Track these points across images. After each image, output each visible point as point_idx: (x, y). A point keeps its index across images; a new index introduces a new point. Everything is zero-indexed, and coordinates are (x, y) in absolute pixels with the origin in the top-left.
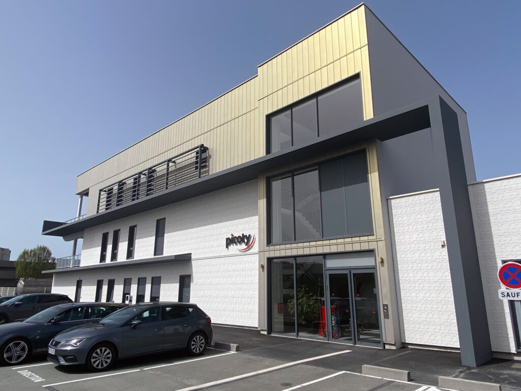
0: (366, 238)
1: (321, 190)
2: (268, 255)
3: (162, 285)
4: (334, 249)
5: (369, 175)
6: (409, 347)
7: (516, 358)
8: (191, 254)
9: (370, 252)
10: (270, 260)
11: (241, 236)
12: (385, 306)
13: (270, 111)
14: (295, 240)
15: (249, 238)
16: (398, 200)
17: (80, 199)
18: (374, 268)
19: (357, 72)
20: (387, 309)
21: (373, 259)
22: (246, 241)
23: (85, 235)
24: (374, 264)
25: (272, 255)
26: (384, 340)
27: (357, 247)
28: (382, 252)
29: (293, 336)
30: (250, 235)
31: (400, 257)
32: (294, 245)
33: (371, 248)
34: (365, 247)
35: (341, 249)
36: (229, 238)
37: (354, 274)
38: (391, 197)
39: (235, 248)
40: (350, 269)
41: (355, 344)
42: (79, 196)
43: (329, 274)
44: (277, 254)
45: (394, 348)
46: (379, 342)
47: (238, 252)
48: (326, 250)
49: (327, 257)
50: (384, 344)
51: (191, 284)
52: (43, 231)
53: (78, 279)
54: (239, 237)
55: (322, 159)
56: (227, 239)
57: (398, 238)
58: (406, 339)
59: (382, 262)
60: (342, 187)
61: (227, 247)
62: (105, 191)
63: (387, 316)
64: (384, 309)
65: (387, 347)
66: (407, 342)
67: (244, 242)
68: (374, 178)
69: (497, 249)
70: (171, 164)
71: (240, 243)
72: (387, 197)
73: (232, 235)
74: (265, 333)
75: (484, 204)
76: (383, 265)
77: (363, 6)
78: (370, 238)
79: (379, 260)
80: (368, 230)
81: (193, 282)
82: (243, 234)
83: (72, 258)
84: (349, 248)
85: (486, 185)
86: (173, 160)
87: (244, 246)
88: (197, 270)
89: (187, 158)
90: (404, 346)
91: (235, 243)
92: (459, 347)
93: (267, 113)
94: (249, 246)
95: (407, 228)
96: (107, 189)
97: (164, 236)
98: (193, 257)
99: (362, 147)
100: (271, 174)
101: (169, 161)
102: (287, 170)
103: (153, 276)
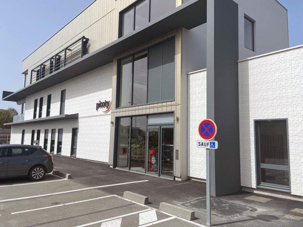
0: (170, 103)
2: (116, 115)
3: (63, 134)
4: (152, 111)
5: (176, 56)
6: (192, 179)
8: (78, 114)
9: (171, 113)
10: (117, 119)
12: (177, 151)
13: (122, 9)
14: (132, 104)
15: (109, 103)
17: (24, 77)
18: (174, 124)
20: (178, 154)
21: (173, 118)
23: (26, 101)
25: (119, 115)
26: (174, 174)
27: (165, 110)
28: (178, 114)
29: (127, 169)
30: (109, 101)
31: (193, 116)
33: (173, 110)
34: (169, 109)
35: (156, 111)
36: (98, 103)
37: (162, 128)
38: (190, 73)
40: (160, 125)
41: (159, 176)
42: (24, 75)
45: (180, 180)
47: (103, 113)
48: (148, 112)
49: (149, 116)
50: (175, 177)
52: (3, 98)
53: (23, 129)
54: (104, 102)
55: (149, 45)
56: (97, 104)
57: (192, 103)
58: (191, 174)
61: (97, 110)
62: (35, 71)
63: (177, 158)
64: (176, 153)
65: (176, 179)
66: (191, 176)
67: (106, 106)
68: (178, 58)
70: (67, 51)
71: (104, 107)
72: (187, 72)
73: (100, 101)
74: (112, 167)
76: (178, 123)
78: (173, 103)
79: (176, 119)
80: (172, 97)
81: (79, 132)
82: (105, 101)
83: (21, 115)
84: (160, 111)
86: (69, 48)
87: (106, 109)
88: (82, 124)
89: (76, 46)
90: (189, 178)
91: (102, 107)
93: (120, 11)
94: (109, 109)
95: (198, 95)
96: (36, 70)
97: (65, 101)
98: (80, 116)
99: (173, 35)
100: (120, 57)
101: (66, 49)
102: (129, 53)
103: (59, 128)
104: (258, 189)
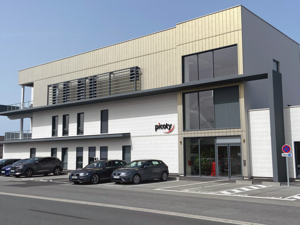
0: (237, 130)
1: (214, 103)
2: (184, 136)
3: (109, 151)
4: (221, 134)
5: (240, 99)
6: (254, 178)
7: (296, 180)
8: (130, 133)
9: (239, 136)
10: (185, 139)
11: (166, 125)
12: (245, 161)
13: (184, 54)
14: (200, 129)
15: (170, 126)
16: (253, 112)
17: (23, 89)
18: (240, 144)
19: (235, 43)
20: (245, 162)
21: (240, 139)
22: (168, 127)
23: (34, 116)
24: (240, 142)
25: (186, 136)
26: (243, 175)
27: (232, 134)
28: (244, 136)
30: (171, 124)
31: (253, 138)
32: (199, 132)
33: (239, 134)
34: (236, 134)
35: (224, 134)
36: (157, 125)
37: (230, 146)
38: (250, 110)
39: (160, 131)
40: (228, 144)
41: (230, 178)
42: (21, 87)
43: (218, 147)
44: (189, 136)
45: (247, 178)
46: (241, 176)
47: (164, 134)
48: (217, 135)
49: (217, 138)
50: (243, 177)
51: (131, 151)
53: (32, 147)
54: (164, 125)
56: (156, 126)
57: (252, 130)
58: (253, 175)
59: (244, 141)
60: (226, 103)
61: (156, 130)
63: (245, 165)
64: (244, 162)
65: (245, 178)
66: (253, 176)
67: (167, 128)
68: (242, 101)
69: (293, 137)
71: (165, 128)
72: (247, 110)
73: (159, 124)
74: (183, 175)
75: (289, 117)
76: (244, 143)
77: (240, 6)
78: (239, 130)
79: (242, 140)
80: (238, 126)
81: (132, 150)
82: (167, 124)
83: (21, 132)
84: (228, 134)
85: (290, 108)
86: (114, 73)
87: (167, 130)
90: (252, 178)
91: (162, 128)
92: (272, 177)
93: (182, 55)
94: (170, 131)
95: (256, 125)
97: (107, 121)
98: (131, 135)
99: (237, 84)
100: (185, 92)
101: (111, 73)
103: (101, 146)
104: (297, 178)
